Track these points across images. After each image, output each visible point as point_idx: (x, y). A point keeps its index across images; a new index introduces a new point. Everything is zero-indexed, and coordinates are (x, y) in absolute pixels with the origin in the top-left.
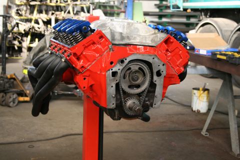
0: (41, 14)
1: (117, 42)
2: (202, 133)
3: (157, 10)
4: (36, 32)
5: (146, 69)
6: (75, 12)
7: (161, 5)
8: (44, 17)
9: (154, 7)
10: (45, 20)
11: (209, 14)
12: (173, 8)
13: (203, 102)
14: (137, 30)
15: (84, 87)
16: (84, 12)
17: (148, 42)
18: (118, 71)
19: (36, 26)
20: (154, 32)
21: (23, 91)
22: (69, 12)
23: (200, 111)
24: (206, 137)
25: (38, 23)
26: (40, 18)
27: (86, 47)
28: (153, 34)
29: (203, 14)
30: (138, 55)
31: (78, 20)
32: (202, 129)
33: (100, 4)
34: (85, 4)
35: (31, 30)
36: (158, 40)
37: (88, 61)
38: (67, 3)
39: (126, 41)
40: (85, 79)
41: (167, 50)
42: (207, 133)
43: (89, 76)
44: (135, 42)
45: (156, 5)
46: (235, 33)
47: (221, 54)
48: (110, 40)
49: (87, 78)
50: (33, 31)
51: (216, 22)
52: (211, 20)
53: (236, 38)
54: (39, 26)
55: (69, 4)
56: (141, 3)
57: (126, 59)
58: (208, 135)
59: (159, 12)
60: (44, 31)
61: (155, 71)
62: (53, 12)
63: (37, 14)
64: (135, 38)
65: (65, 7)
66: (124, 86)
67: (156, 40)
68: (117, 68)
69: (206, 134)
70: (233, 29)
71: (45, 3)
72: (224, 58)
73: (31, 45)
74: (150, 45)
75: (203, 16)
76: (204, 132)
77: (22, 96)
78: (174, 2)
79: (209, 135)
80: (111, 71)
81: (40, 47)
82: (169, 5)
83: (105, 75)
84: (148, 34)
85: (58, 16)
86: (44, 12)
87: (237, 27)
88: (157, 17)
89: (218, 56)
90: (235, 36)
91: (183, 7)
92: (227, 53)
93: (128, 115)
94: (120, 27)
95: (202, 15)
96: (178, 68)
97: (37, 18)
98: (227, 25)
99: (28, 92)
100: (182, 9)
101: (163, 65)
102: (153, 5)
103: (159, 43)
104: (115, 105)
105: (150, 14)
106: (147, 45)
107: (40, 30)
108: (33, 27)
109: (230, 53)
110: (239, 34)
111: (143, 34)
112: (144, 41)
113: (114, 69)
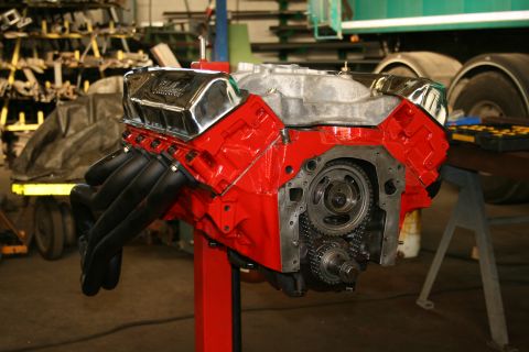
0: (30, 60)
1: (293, 122)
2: (418, 303)
3: (276, 39)
4: (19, 98)
5: (363, 179)
6: (104, 51)
7: (283, 28)
8: (38, 64)
9: (269, 33)
10: (40, 71)
11: (398, 44)
12: (321, 34)
13: (409, 234)
14: (330, 92)
15: (227, 227)
16: (124, 51)
17: (358, 116)
18: (302, 186)
19: (20, 85)
20: (368, 94)
21: (11, 231)
22: (91, 52)
23: (403, 255)
24: (429, 311)
25: (25, 79)
26: (27, 68)
27: (229, 136)
28: (368, 100)
29: (385, 44)
30: (344, 147)
31: (114, 67)
32: (419, 295)
33: (154, 32)
34: (125, 33)
35: (9, 95)
36: (383, 111)
37: (234, 166)
38: (85, 33)
39: (312, 118)
40: (227, 208)
41: (402, 134)
42: (429, 302)
43: (236, 201)
44: (330, 119)
45: (272, 28)
46: (458, 82)
47: (461, 132)
48: (281, 117)
49: (232, 205)
50: (14, 95)
51: (415, 61)
52: (403, 57)
53: (462, 94)
54: (28, 84)
55: (89, 35)
56: (245, 26)
57: (319, 160)
58: (432, 307)
59: (281, 43)
60: (39, 96)
61: (381, 183)
62: (56, 53)
63: (19, 60)
64: (328, 109)
65: (79, 40)
66: (316, 220)
67: (377, 112)
68: (301, 179)
69: (428, 305)
70: (453, 74)
71: (37, 34)
72: (471, 139)
73: (12, 128)
74: (364, 124)
75: (386, 50)
76: (423, 301)
77: (9, 244)
78: (322, 21)
79: (435, 307)
80: (287, 188)
81: (45, 132)
82: (309, 27)
83: (275, 197)
84: (356, 99)
85: (67, 62)
86: (35, 54)
87: (461, 70)
88: (277, 54)
89: (456, 137)
90: (460, 88)
91: (343, 30)
92: (473, 128)
93: (325, 284)
94: (291, 86)
95: (382, 48)
96: (425, 171)
97: (19, 68)
98: (439, 66)
99: (23, 233)
100: (340, 36)
101: (399, 167)
102: (267, 28)
103: (384, 118)
104: (298, 264)
105: (262, 47)
106: (356, 124)
107: (31, 93)
108: (14, 89)
109: (480, 129)
110: (467, 85)
111: (345, 100)
112: (349, 116)
113: (295, 183)
